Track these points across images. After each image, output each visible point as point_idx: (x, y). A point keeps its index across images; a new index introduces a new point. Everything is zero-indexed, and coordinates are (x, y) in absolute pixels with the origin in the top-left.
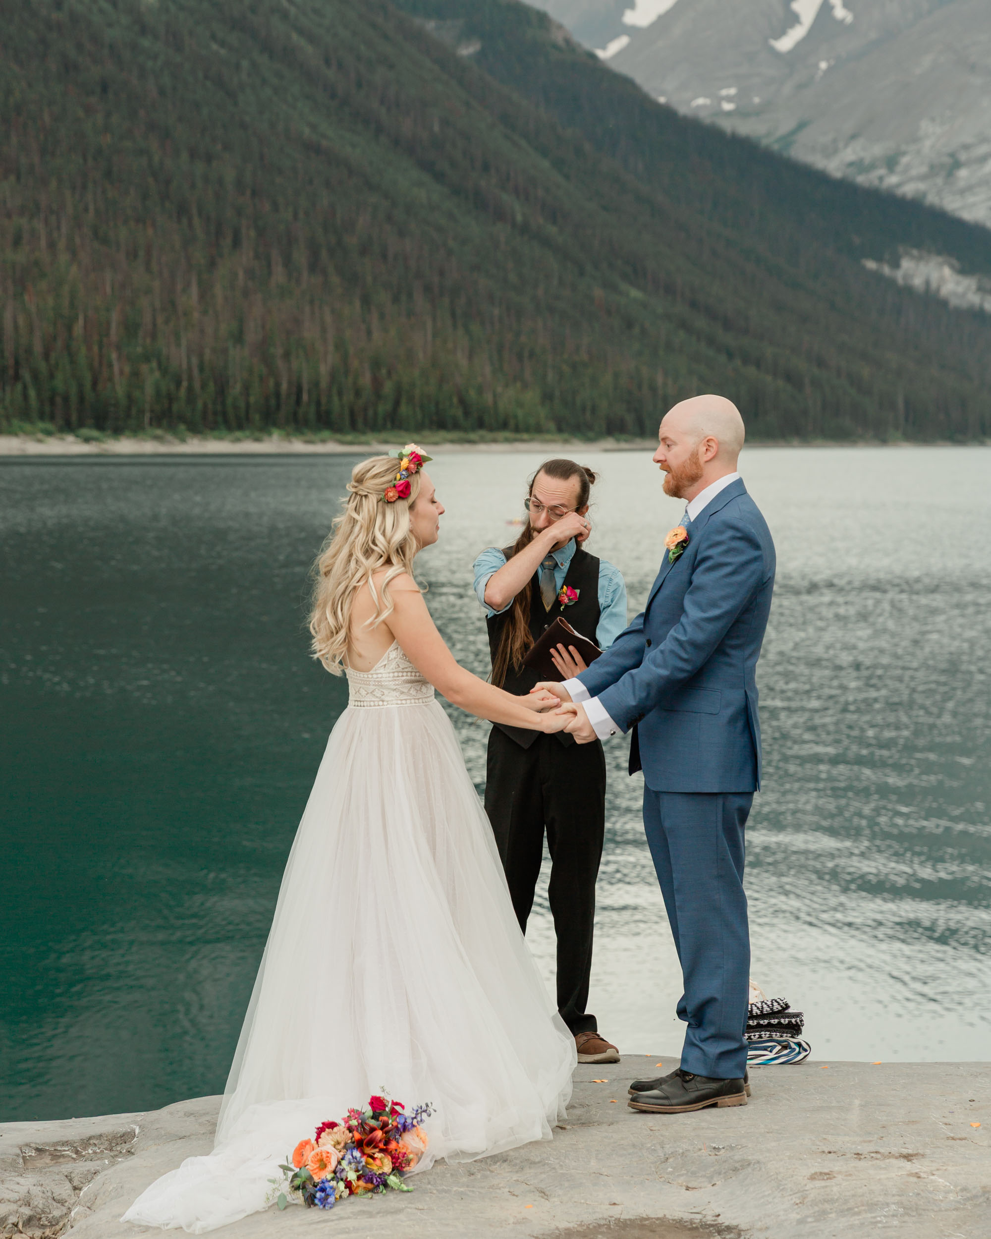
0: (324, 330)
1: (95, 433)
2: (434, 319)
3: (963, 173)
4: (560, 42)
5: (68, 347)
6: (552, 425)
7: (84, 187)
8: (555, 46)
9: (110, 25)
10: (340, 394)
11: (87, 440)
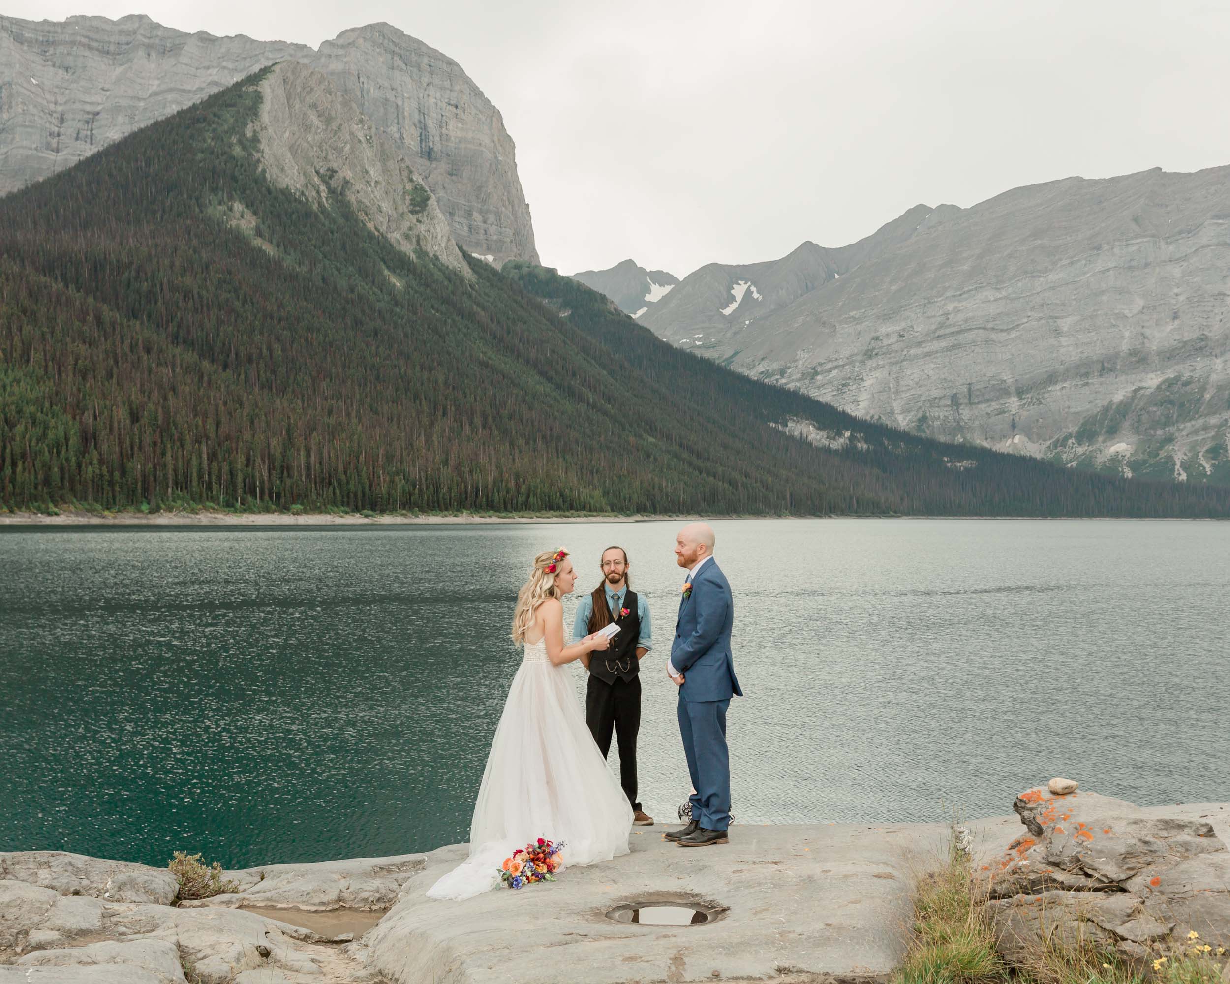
0: (490, 459)
1: (370, 512)
2: (547, 453)
3: (819, 377)
4: (612, 310)
5: (357, 468)
6: (609, 508)
7: (365, 384)
8: (610, 313)
9: (379, 301)
10: (498, 492)
11: (366, 516)
